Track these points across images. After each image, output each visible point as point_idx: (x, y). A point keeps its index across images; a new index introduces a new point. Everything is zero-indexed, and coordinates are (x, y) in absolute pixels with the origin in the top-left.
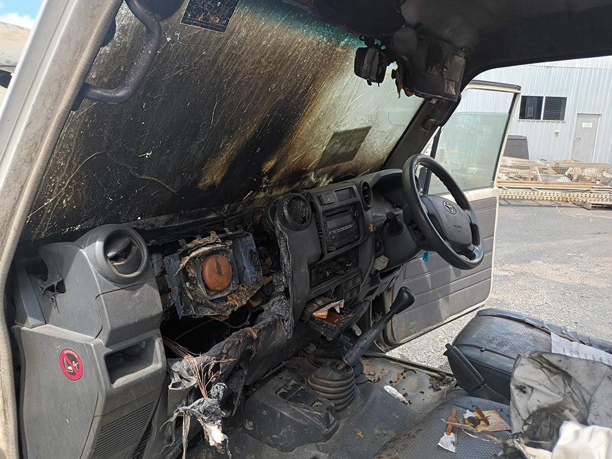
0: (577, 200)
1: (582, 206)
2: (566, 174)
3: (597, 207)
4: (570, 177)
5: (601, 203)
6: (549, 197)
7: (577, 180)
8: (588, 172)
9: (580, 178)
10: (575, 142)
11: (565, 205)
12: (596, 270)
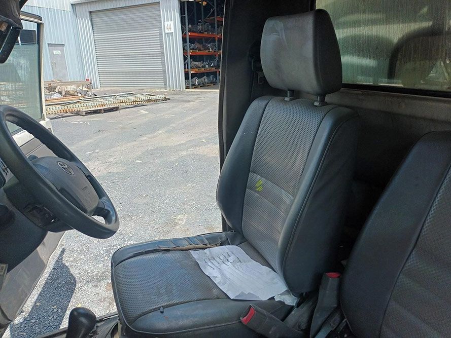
0: (73, 110)
1: (78, 113)
2: (57, 91)
3: (88, 113)
4: (60, 93)
5: (90, 110)
6: (53, 111)
7: (65, 95)
8: (71, 88)
9: (67, 94)
10: (52, 66)
11: (66, 115)
12: (111, 159)
